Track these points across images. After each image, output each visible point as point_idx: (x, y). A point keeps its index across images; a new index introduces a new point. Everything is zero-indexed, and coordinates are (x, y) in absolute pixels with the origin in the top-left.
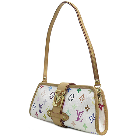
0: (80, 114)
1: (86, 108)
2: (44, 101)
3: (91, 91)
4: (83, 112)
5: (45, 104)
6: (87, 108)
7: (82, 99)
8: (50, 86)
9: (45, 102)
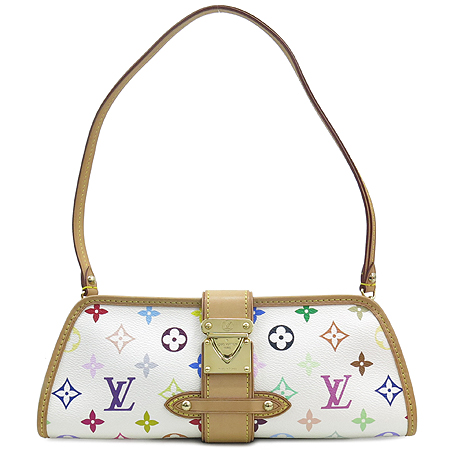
0: (337, 385)
1: (355, 364)
2: (139, 365)
3: (359, 309)
4: (348, 377)
5: (146, 373)
6: (362, 364)
7: (335, 337)
8: (145, 309)
9: (147, 366)
